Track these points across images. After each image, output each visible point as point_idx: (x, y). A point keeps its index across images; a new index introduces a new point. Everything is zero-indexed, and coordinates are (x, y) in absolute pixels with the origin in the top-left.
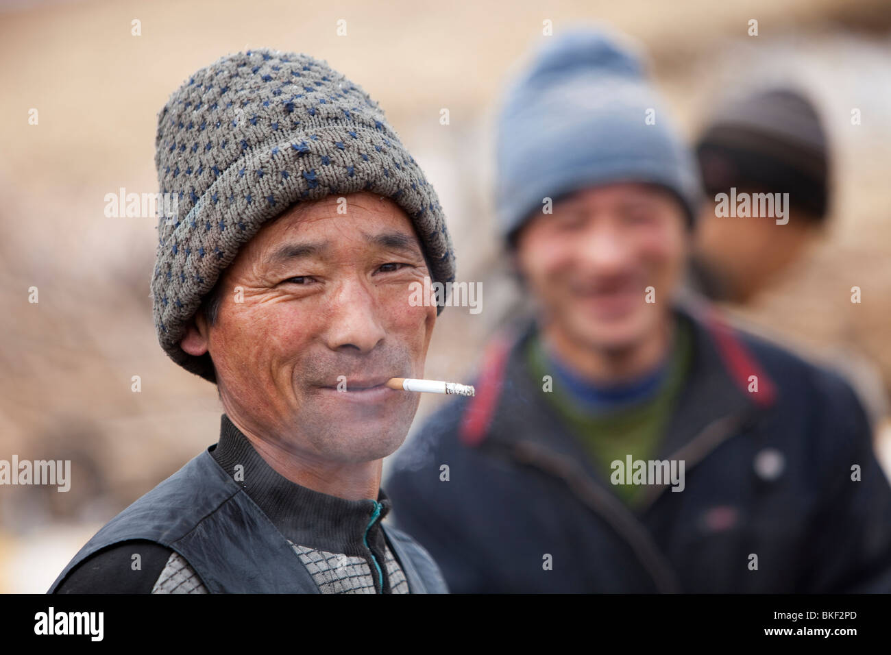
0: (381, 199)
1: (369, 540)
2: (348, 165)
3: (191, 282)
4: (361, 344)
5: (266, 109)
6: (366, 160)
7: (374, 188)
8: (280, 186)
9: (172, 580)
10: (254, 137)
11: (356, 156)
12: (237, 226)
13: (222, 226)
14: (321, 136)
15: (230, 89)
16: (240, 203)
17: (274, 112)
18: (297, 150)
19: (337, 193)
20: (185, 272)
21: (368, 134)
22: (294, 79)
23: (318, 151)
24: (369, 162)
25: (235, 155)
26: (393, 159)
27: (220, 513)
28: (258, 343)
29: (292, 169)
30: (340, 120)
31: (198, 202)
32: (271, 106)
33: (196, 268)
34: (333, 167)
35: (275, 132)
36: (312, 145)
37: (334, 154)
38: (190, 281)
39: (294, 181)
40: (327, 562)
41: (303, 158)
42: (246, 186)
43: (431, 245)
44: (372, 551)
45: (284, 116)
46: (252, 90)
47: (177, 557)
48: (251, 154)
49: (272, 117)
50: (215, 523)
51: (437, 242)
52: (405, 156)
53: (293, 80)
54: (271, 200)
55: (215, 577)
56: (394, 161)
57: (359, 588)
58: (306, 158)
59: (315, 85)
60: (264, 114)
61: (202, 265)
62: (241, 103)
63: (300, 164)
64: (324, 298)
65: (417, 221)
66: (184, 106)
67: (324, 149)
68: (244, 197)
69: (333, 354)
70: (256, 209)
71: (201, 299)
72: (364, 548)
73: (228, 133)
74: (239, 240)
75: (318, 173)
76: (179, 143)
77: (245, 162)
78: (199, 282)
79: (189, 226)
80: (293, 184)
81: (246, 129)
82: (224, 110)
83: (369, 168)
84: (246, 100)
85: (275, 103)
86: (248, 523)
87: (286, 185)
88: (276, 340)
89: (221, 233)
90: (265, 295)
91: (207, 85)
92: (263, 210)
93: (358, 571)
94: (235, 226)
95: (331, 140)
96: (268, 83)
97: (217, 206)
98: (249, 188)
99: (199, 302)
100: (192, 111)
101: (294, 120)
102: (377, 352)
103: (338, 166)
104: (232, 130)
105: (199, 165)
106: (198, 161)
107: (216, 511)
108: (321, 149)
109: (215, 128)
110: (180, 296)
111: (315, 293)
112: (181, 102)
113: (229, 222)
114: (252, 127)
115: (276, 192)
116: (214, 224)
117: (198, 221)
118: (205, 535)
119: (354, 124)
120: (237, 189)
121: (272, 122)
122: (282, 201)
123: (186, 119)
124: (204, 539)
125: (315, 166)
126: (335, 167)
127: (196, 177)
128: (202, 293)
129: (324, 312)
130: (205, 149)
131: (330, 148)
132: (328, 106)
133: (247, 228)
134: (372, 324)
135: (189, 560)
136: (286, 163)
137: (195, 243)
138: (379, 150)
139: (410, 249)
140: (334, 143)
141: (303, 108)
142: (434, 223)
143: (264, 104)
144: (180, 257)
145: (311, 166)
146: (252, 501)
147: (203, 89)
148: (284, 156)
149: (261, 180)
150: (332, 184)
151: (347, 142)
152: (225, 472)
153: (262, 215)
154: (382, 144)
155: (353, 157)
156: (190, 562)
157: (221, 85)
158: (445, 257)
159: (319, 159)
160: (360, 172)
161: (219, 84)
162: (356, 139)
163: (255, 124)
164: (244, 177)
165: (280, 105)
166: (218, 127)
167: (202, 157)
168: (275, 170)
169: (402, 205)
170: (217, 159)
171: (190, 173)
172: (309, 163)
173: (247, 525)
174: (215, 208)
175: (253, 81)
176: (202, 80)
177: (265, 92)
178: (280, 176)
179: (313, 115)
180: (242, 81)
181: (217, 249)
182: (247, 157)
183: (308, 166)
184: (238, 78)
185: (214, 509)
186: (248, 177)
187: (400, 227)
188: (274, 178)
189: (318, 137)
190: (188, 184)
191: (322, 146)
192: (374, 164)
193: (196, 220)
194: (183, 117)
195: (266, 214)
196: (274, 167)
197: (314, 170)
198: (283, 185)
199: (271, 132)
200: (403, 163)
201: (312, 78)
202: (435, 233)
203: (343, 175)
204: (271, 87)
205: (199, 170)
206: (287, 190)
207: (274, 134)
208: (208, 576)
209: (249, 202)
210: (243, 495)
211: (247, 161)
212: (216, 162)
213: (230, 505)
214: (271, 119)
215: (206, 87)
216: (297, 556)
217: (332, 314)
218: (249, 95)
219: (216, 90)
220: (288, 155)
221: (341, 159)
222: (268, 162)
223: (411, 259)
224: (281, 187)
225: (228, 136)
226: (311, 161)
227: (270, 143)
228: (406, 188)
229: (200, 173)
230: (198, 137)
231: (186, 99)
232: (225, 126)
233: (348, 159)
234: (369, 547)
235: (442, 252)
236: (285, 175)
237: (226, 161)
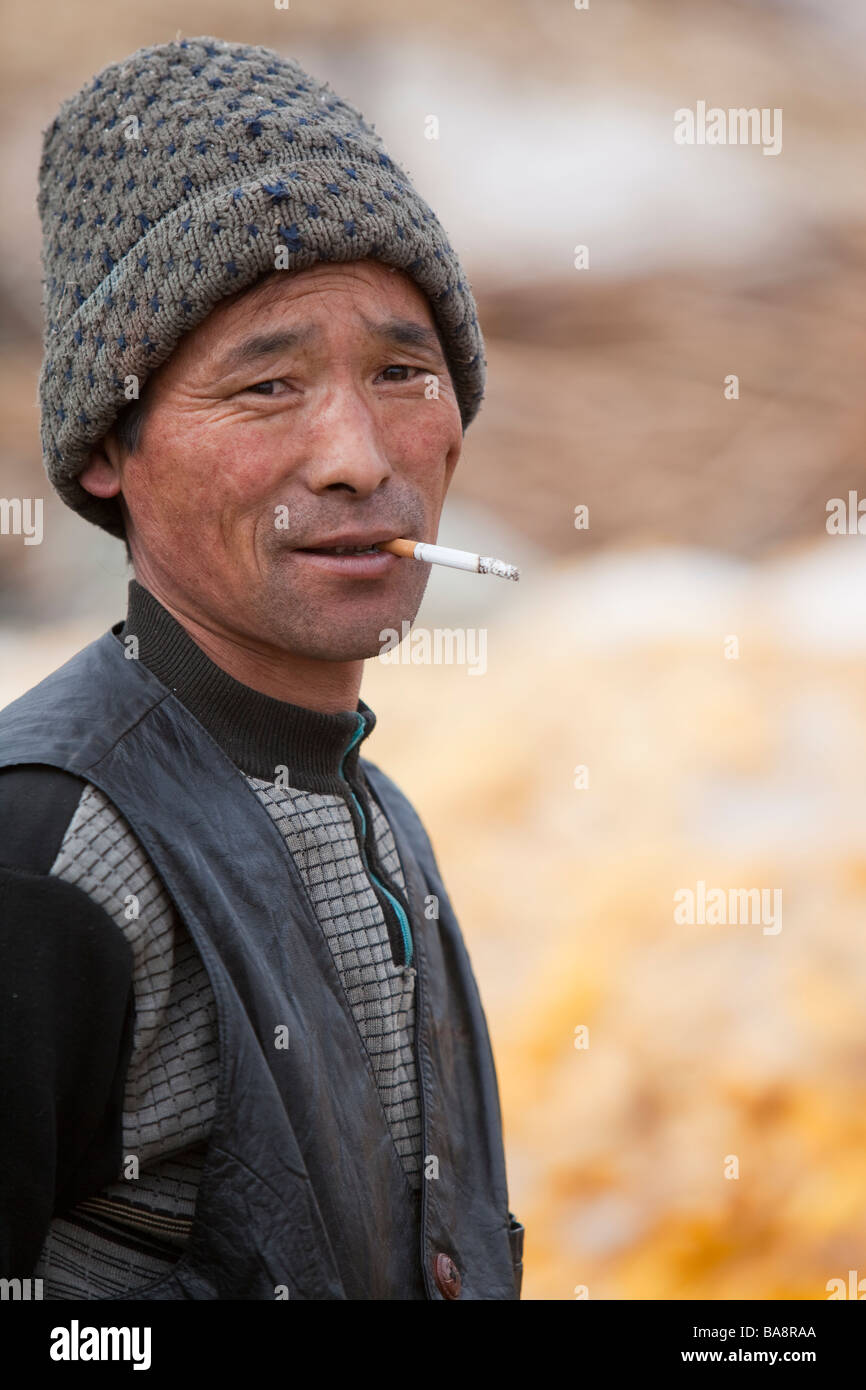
0: (392, 271)
1: (347, 771)
2: (345, 218)
3: (104, 387)
4: (356, 484)
5: (220, 130)
6: (371, 211)
7: (382, 254)
8: (245, 246)
9: (91, 825)
10: (203, 172)
11: (356, 206)
12: (178, 305)
13: (155, 304)
14: (304, 174)
15: (160, 98)
16: (183, 272)
17: (231, 135)
18: (271, 193)
19: (329, 260)
20: (95, 371)
21: (373, 173)
22: (258, 86)
23: (302, 197)
24: (376, 215)
25: (173, 198)
26: (409, 212)
27: (144, 727)
28: (202, 483)
29: (264, 222)
30: (330, 150)
31: (116, 268)
32: (227, 126)
33: (112, 366)
34: (324, 222)
35: (234, 165)
36: (293, 187)
37: (324, 200)
38: (102, 386)
39: (267, 241)
40: (294, 803)
41: (280, 206)
42: (193, 246)
43: (455, 343)
44: (351, 786)
45: (246, 141)
46: (195, 102)
47: (93, 792)
48: (198, 199)
49: (229, 144)
50: (140, 742)
51: (465, 338)
52: (424, 208)
53: (256, 88)
54: (232, 268)
55: (150, 821)
56: (410, 214)
57: (338, 841)
58: (284, 207)
59: (287, 96)
60: (216, 138)
61: (122, 363)
62: (180, 120)
63: (276, 215)
64: (303, 415)
65: (440, 306)
66: (87, 122)
67: (310, 193)
68: (189, 261)
69: (314, 498)
70: (208, 281)
71: (117, 413)
72: (342, 784)
73: (161, 165)
74: (181, 326)
75: (303, 230)
76: (83, 177)
77: (190, 209)
78: (117, 387)
79: (101, 303)
80: (265, 244)
81: (190, 159)
82: (153, 130)
83: (377, 224)
84: (187, 115)
85: (233, 121)
86: (184, 744)
87: (254, 246)
88: (231, 480)
89: (153, 315)
90: (214, 410)
91: (124, 91)
92: (219, 282)
93: (335, 815)
94: (175, 305)
95: (320, 180)
96: (218, 91)
97: (147, 275)
98: (197, 248)
99: (115, 417)
100: (101, 130)
101: (263, 148)
102: (380, 497)
103: (332, 220)
104: (167, 161)
105: (116, 212)
106: (114, 205)
107: (138, 724)
108: (307, 193)
109: (140, 156)
110: (86, 407)
111: (289, 408)
112: (83, 115)
113: (167, 298)
114: (199, 157)
115: (240, 256)
116: (142, 301)
117: (116, 296)
118: (127, 759)
119: (350, 157)
120: (179, 250)
121: (230, 150)
122: (248, 270)
123: (92, 140)
124: (127, 765)
125: (298, 219)
126: (327, 221)
127: (112, 230)
128: (120, 403)
129: (302, 436)
130: (124, 187)
131: (319, 192)
132: (309, 128)
133: (193, 309)
134: (374, 456)
135: (109, 794)
136: (255, 213)
137: (111, 328)
138: (389, 197)
139: (429, 347)
140: (324, 184)
141: (274, 130)
142: (462, 311)
143: (216, 123)
144: (86, 349)
145: (291, 219)
146: (187, 711)
147: (118, 97)
148: (251, 202)
149: (216, 237)
150: (322, 245)
151: (343, 184)
152: (144, 668)
153: (218, 290)
154: (392, 189)
155: (353, 208)
156: (113, 798)
157: (146, 91)
158: (474, 362)
159: (304, 208)
160: (362, 230)
161: (143, 89)
162: (356, 179)
163: (203, 152)
164: (190, 232)
165: (241, 125)
166: (145, 155)
167: (120, 199)
168: (238, 223)
169: (419, 281)
170: (144, 204)
171: (101, 222)
172: (289, 213)
173: (183, 746)
174: (143, 277)
175: (195, 87)
176: (115, 83)
177: (216, 105)
178: (245, 232)
179: (291, 142)
180: (178, 86)
181: (146, 339)
182: (193, 202)
183: (287, 218)
184: (172, 83)
185: (135, 722)
186: (196, 232)
187: (415, 315)
188: (237, 235)
189: (300, 175)
190: (99, 239)
191: (308, 188)
192: (383, 219)
193: (112, 295)
194: (88, 137)
195: (222, 289)
196: (237, 218)
197: (296, 225)
198: (249, 245)
199: (229, 165)
200: (422, 219)
201: (282, 85)
202: (462, 325)
203: (338, 234)
204: (224, 97)
205: (117, 220)
206: (257, 253)
207: (233, 169)
208: (139, 820)
209: (198, 271)
210: (173, 701)
211: (194, 207)
212: (144, 208)
213: (156, 716)
214: (227, 146)
215: (122, 94)
216: (253, 792)
217: (313, 438)
218: (191, 108)
219: (139, 98)
220: (258, 201)
221: (336, 210)
222: (227, 210)
223: (428, 362)
224: (246, 249)
225: (162, 170)
226: (291, 210)
227: (227, 181)
228: (427, 256)
229: (118, 224)
230: (113, 169)
231: (90, 111)
232: (157, 153)
233: (346, 210)
234: (347, 780)
235: (470, 354)
236: (253, 231)
237: (159, 207)
